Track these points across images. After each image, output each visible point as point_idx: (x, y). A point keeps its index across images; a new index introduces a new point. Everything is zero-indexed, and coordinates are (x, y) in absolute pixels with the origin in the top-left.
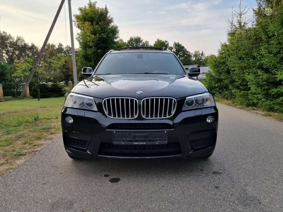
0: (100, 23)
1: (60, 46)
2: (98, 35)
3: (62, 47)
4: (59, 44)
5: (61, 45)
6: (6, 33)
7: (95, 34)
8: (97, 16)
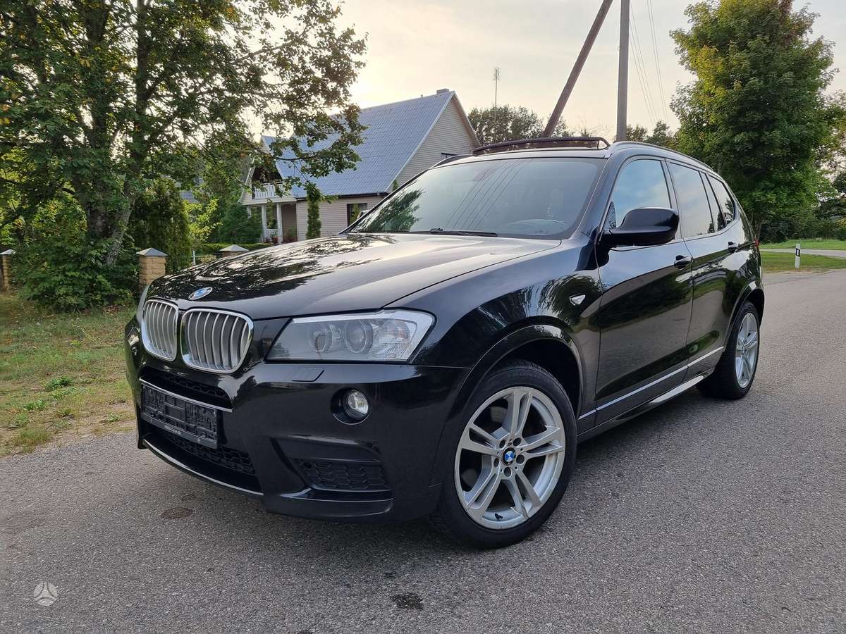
0: (751, 43)
1: (660, 130)
2: (737, 84)
3: (666, 132)
4: (658, 124)
5: (664, 127)
6: (526, 111)
7: (728, 83)
8: (745, 21)
